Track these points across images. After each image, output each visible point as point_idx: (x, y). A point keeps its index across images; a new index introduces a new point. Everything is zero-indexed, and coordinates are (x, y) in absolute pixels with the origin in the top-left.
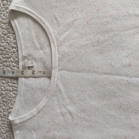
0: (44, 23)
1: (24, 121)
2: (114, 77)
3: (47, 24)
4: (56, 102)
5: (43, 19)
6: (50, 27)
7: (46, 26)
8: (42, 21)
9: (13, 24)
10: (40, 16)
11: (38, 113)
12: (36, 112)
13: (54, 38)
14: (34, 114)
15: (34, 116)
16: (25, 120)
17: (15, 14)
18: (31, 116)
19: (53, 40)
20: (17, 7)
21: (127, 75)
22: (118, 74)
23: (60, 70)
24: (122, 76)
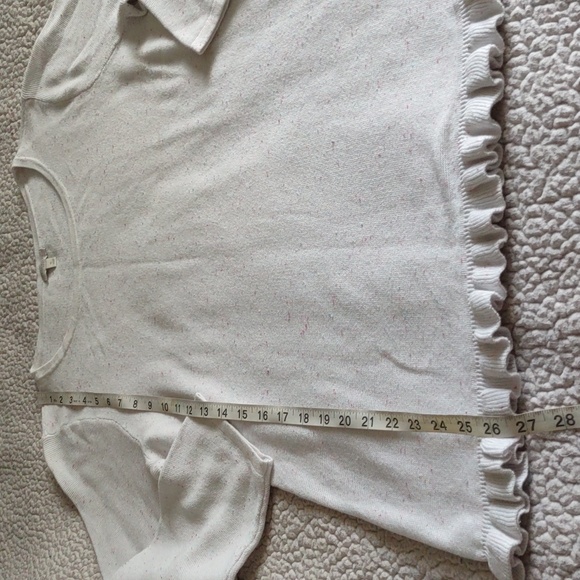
0: (57, 184)
1: (50, 374)
2: (142, 265)
3: (62, 184)
4: (85, 329)
5: (56, 177)
6: (65, 189)
7: (61, 189)
8: (54, 180)
9: (24, 194)
10: (52, 172)
11: (65, 354)
12: (63, 354)
13: (71, 210)
14: (60, 357)
15: (60, 362)
16: (50, 370)
17: (23, 174)
18: (57, 362)
19: (69, 212)
20: (22, 161)
21: (154, 260)
22: (146, 260)
23: (84, 267)
24: (151, 261)
